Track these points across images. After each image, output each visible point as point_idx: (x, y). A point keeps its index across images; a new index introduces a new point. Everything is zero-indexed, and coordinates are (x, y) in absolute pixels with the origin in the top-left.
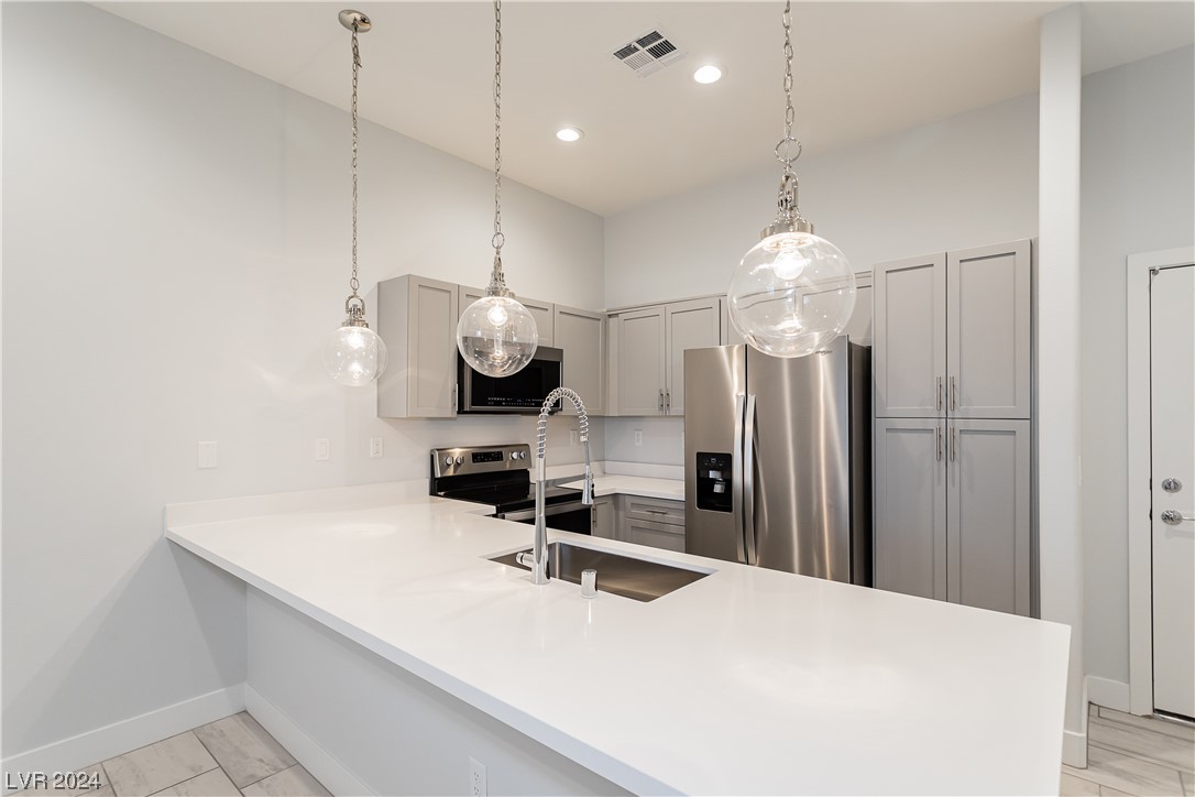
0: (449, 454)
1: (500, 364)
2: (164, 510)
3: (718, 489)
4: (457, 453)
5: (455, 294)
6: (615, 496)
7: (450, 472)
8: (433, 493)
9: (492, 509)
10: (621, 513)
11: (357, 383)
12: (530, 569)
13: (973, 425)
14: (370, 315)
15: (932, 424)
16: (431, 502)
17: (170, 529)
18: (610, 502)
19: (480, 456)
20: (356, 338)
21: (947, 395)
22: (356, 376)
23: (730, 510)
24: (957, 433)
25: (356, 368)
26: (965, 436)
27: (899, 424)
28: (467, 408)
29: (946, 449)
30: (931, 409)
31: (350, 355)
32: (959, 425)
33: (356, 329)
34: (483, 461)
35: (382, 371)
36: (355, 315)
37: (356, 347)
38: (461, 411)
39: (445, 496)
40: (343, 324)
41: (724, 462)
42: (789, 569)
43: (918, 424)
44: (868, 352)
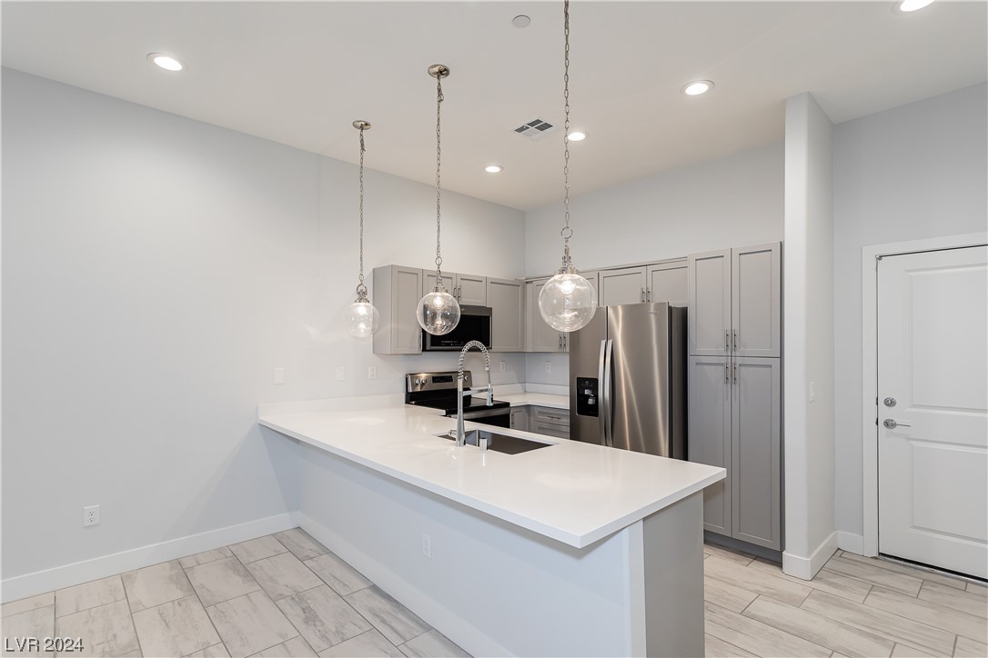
0: (417, 377)
1: (440, 327)
2: (257, 408)
3: (591, 401)
4: (423, 376)
5: (420, 275)
6: (528, 407)
7: (418, 389)
8: (407, 402)
9: (444, 412)
10: (532, 418)
11: (363, 335)
12: (454, 439)
13: (748, 361)
14: (369, 296)
15: (723, 360)
16: (406, 407)
17: (261, 418)
18: (524, 410)
19: (438, 378)
20: (362, 309)
21: (732, 341)
22: (362, 331)
23: (597, 415)
24: (737, 366)
25: (362, 326)
26: (742, 368)
27: (704, 360)
28: (428, 348)
29: (731, 377)
30: (722, 350)
31: (358, 319)
32: (739, 361)
33: (362, 304)
34: (439, 382)
35: (376, 327)
36: (362, 296)
37: (362, 314)
38: (424, 349)
39: (415, 404)
40: (356, 301)
41: (593, 383)
42: (624, 447)
43: (714, 360)
44: (684, 312)
